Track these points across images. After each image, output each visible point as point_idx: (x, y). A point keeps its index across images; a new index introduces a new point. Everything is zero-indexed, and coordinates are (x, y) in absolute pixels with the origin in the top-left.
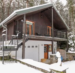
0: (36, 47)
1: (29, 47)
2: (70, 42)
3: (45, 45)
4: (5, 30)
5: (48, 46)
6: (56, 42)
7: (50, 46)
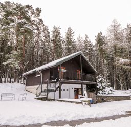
0: (67, 90)
1: (64, 90)
2: (99, 85)
3: (75, 88)
4: (39, 75)
5: (78, 89)
6: (86, 86)
7: (80, 90)
